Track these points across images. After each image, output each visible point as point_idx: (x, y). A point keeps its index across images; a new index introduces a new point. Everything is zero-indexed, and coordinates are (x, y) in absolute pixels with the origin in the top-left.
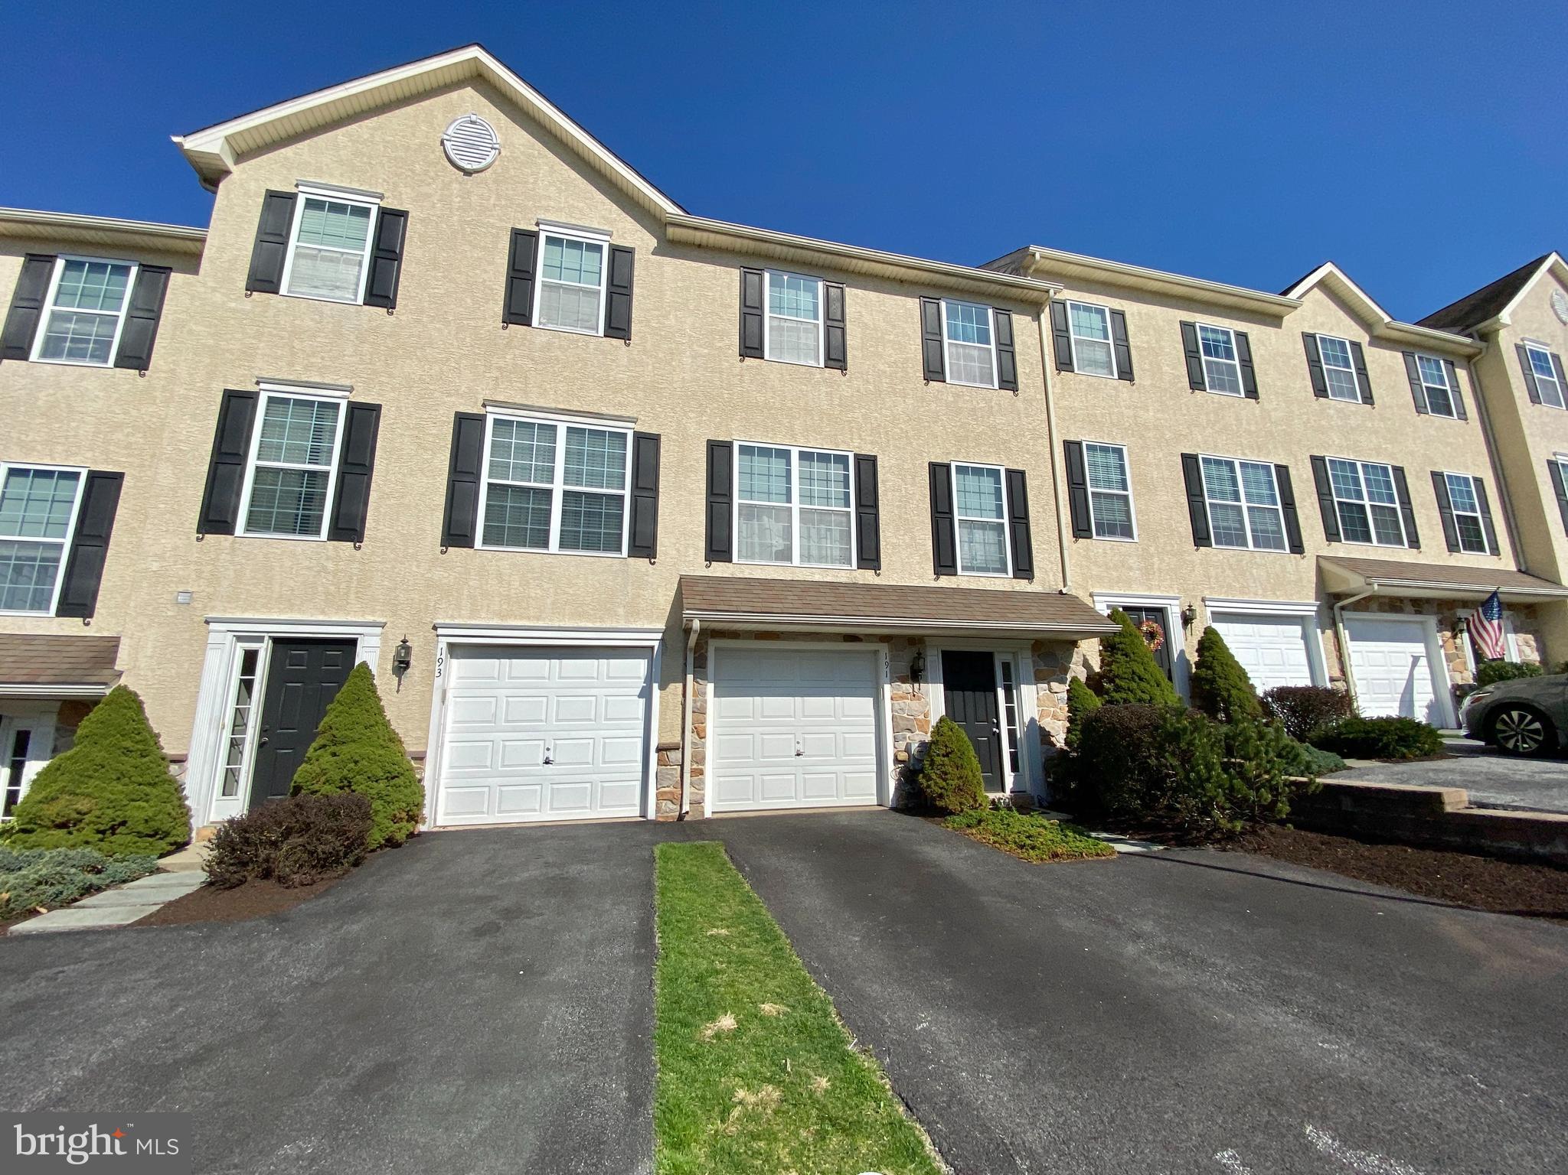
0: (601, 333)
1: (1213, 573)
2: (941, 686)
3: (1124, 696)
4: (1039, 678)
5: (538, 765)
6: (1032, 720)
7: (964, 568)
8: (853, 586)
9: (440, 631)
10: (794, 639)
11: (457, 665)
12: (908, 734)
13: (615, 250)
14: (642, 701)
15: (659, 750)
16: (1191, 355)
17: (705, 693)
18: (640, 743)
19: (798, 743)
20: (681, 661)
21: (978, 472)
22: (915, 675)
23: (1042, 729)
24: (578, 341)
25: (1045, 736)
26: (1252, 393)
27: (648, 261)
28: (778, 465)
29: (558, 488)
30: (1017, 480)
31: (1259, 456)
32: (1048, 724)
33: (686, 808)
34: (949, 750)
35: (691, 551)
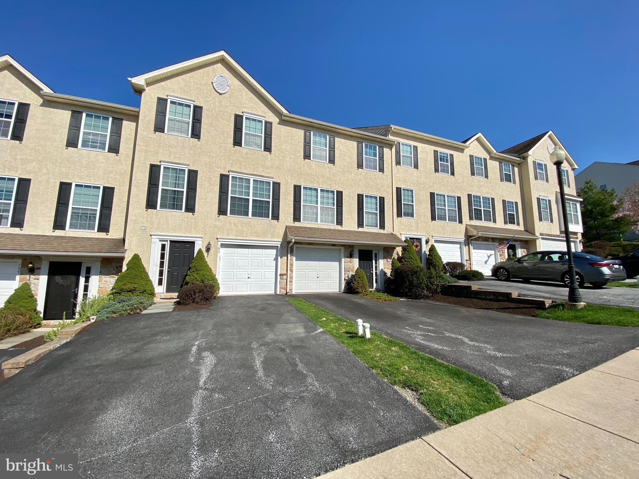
0: (263, 150)
1: (435, 229)
2: (358, 259)
3: (407, 263)
4: (384, 258)
5: (246, 279)
6: (382, 269)
7: (366, 226)
8: (335, 230)
9: (219, 240)
10: (318, 245)
11: (223, 250)
12: (348, 272)
13: (266, 123)
14: (275, 262)
15: (280, 275)
16: (436, 161)
17: (293, 260)
18: (274, 273)
19: (318, 274)
20: (286, 251)
21: (371, 197)
22: (351, 256)
23: (384, 272)
24: (256, 152)
25: (385, 274)
26: (453, 174)
27: (276, 126)
28: (314, 193)
29: (251, 198)
30: (382, 199)
31: (453, 193)
32: (386, 270)
33: (288, 291)
34: (359, 277)
35: (289, 218)
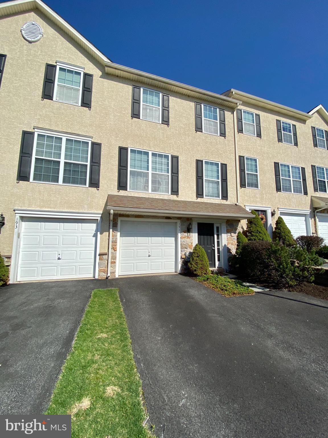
0: (80, 105)
1: (281, 200)
2: (197, 234)
3: (254, 238)
4: (228, 232)
5: (55, 260)
6: (225, 245)
7: (206, 196)
8: (169, 201)
9: (17, 212)
10: (148, 218)
11: (24, 224)
12: (186, 249)
13: (86, 75)
14: (94, 238)
15: (99, 255)
16: (279, 130)
17: (116, 236)
18: (93, 252)
19: (149, 252)
20: (108, 225)
21: (212, 164)
22: (189, 230)
23: (228, 248)
24: (70, 107)
25: (229, 250)
26: (296, 144)
27: (98, 80)
28: (144, 157)
29: (62, 161)
30: (224, 167)
31: (297, 164)
32: (230, 246)
33: (109, 275)
34: (198, 255)
35: (112, 186)
